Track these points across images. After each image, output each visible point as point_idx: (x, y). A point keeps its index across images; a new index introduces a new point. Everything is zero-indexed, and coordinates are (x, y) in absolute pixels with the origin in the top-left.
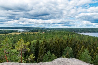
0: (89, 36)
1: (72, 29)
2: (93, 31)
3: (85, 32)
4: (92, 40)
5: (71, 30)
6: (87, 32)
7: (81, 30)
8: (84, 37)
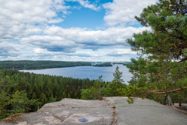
0: (43, 75)
1: (10, 63)
2: (48, 65)
3: (35, 68)
4: (50, 82)
5: (7, 65)
6: (39, 68)
7: (28, 65)
8: (36, 78)
